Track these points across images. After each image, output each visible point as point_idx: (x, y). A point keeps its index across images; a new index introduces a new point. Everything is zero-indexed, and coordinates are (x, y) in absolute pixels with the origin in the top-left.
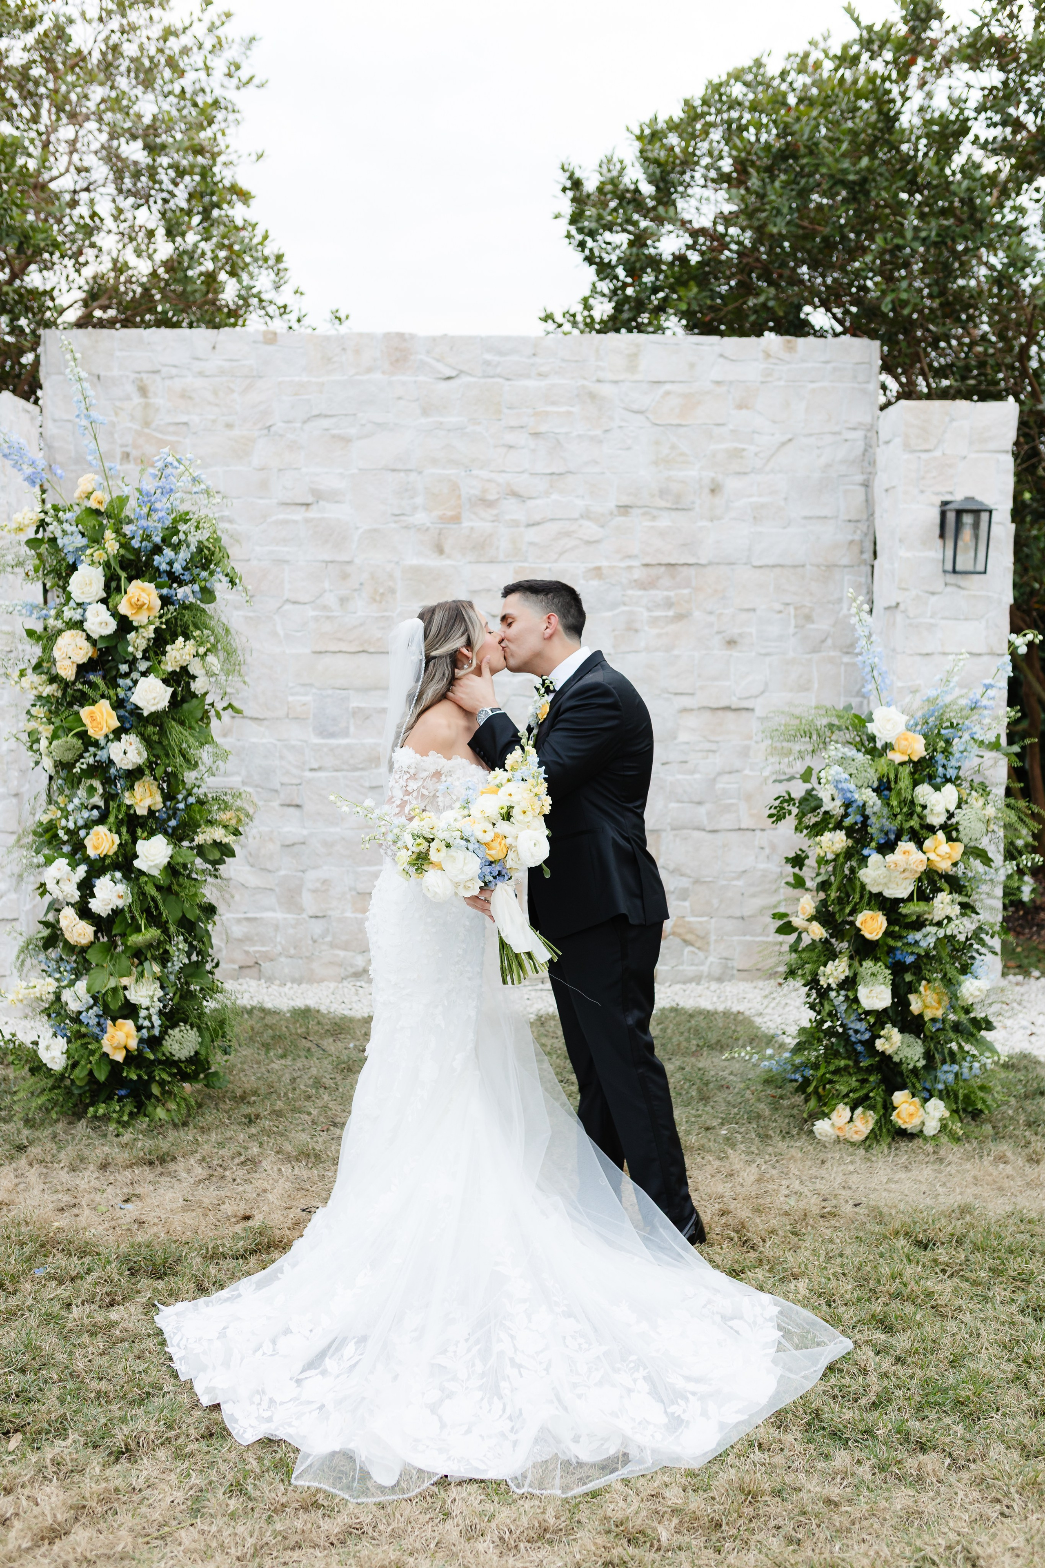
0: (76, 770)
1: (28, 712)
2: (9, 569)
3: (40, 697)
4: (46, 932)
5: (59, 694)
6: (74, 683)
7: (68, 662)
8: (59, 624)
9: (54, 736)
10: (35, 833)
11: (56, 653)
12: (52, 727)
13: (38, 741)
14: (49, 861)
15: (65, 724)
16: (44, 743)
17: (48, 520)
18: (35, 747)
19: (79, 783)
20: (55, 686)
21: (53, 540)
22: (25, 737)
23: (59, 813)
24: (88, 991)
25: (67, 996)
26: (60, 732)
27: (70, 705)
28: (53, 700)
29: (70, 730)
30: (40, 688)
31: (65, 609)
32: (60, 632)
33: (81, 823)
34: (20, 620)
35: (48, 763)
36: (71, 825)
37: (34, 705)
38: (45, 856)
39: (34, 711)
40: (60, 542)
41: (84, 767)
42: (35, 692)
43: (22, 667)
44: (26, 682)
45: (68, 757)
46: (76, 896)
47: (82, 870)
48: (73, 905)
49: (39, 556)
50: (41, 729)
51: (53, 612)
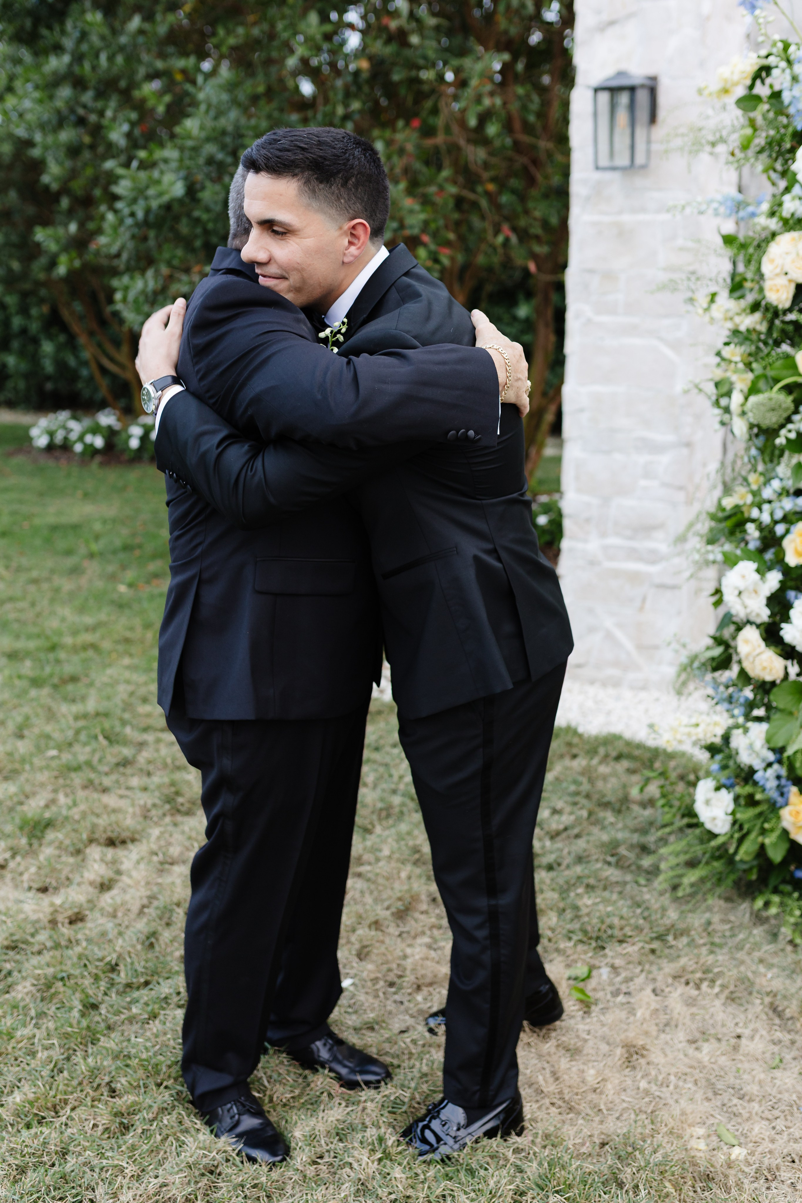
0: (780, 441)
1: (718, 354)
2: (708, 148)
3: (736, 332)
4: (718, 651)
5: (763, 328)
6: (786, 312)
7: (782, 281)
8: (773, 224)
9: (753, 390)
10: (713, 517)
11: (766, 268)
12: (750, 376)
13: (728, 394)
14: (730, 562)
15: (770, 373)
16: (737, 398)
17: (772, 61)
18: (724, 402)
19: (781, 455)
20: (758, 316)
21: (776, 95)
22: (710, 388)
23: (749, 499)
24: (768, 740)
25: (738, 741)
26: (762, 384)
27: (777, 343)
28: (754, 337)
29: (777, 381)
30: (737, 319)
31: (787, 198)
32: (774, 235)
33: (779, 515)
34: (717, 221)
35: (740, 427)
36: (766, 518)
37: (727, 344)
38: (725, 554)
39: (727, 352)
40: (786, 97)
41: (793, 436)
42: (729, 325)
43: (713, 289)
44: (717, 311)
45: (771, 420)
46: (764, 614)
47: (774, 579)
48: (758, 626)
49: (752, 123)
50: (734, 378)
51: (765, 207)
